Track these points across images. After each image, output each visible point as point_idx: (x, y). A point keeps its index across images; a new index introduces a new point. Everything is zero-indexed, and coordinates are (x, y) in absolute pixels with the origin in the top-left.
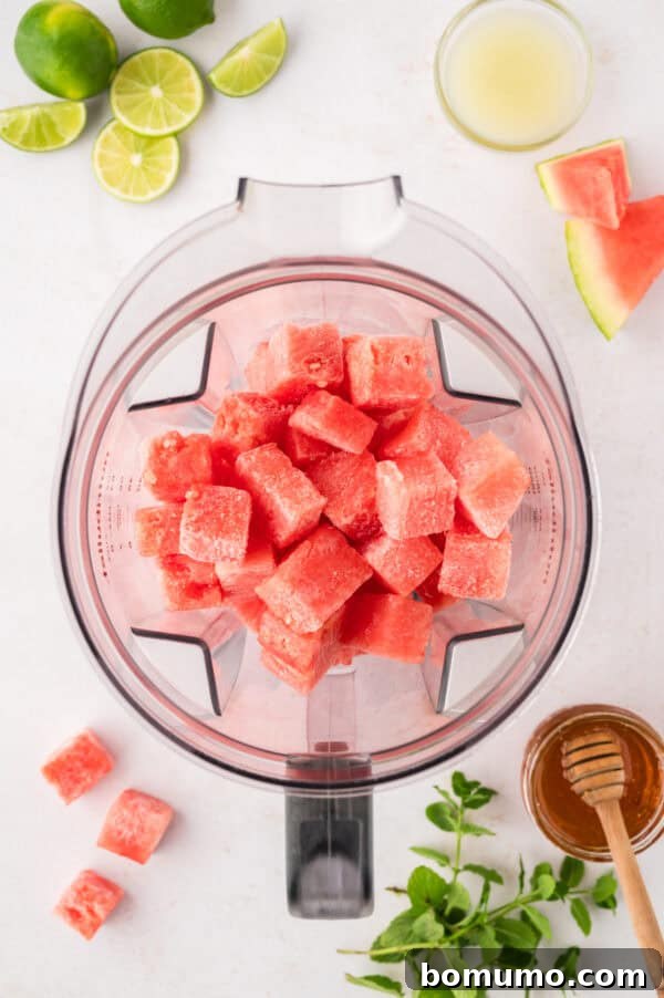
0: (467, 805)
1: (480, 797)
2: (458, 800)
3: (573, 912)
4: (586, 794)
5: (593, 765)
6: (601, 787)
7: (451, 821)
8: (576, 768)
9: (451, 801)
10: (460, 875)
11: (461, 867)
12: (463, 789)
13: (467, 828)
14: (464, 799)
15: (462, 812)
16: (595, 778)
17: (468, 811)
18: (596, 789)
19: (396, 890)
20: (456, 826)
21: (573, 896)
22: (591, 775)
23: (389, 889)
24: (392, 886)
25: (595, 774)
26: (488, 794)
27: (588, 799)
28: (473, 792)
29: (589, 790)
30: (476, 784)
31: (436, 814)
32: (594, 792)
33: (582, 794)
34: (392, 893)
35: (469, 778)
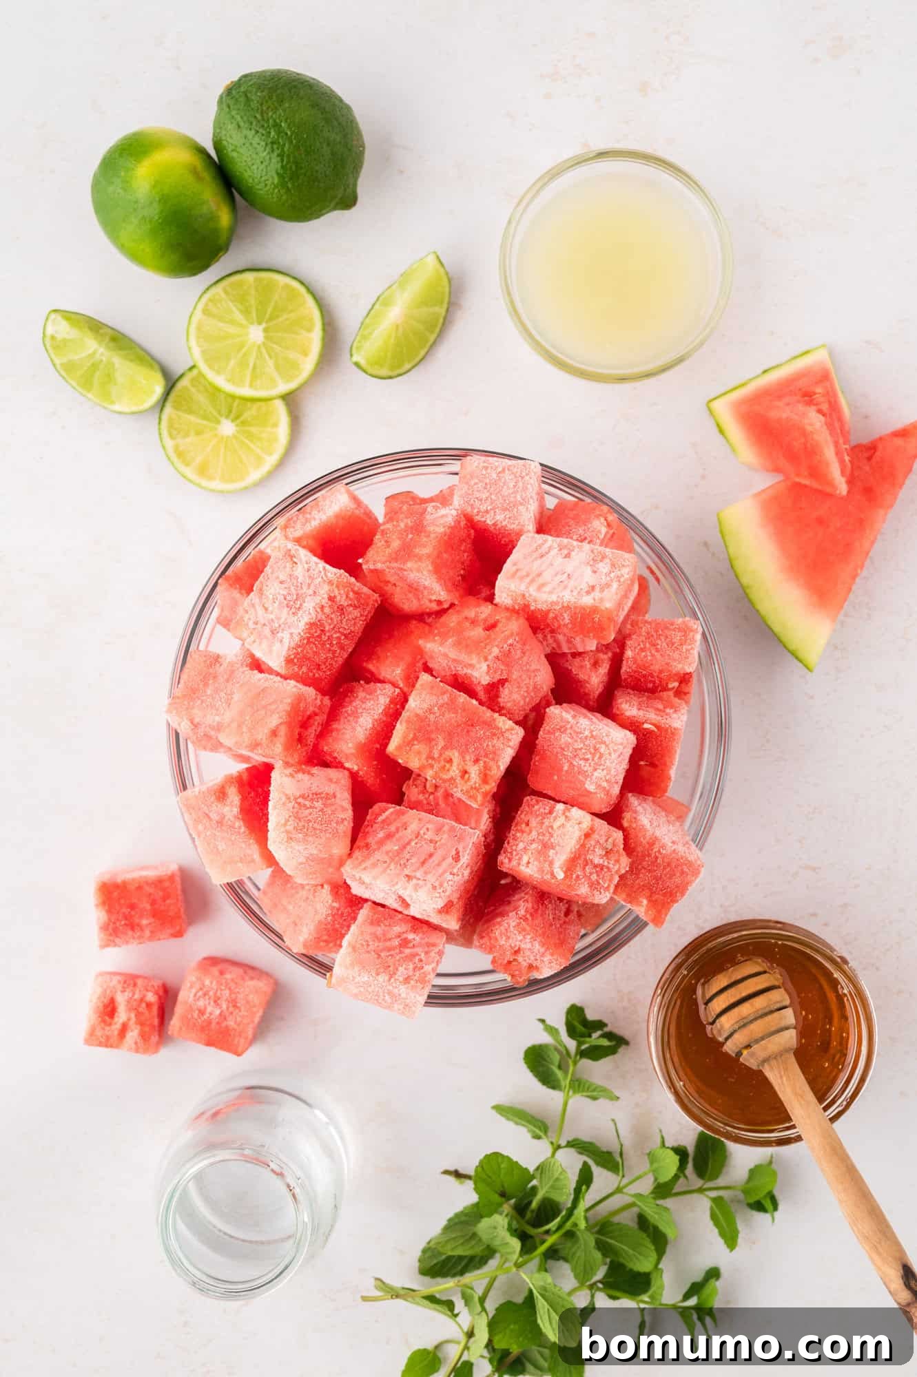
0: (583, 1054)
1: (605, 1042)
2: (572, 1045)
3: (713, 1217)
4: (745, 1052)
5: (746, 1009)
6: (763, 1038)
7: (559, 1074)
8: (723, 1019)
9: (561, 1042)
10: (560, 1153)
11: (563, 1143)
12: (580, 1028)
13: (579, 1085)
14: (580, 1044)
15: (575, 1063)
16: (752, 1026)
17: (585, 1062)
18: (757, 1041)
19: (457, 1175)
20: (565, 1082)
21: (714, 1194)
22: (744, 1024)
23: (446, 1172)
24: (452, 1169)
25: (751, 1022)
26: (618, 1042)
27: (750, 1060)
28: (595, 1035)
29: (748, 1046)
30: (599, 1025)
31: (537, 1059)
32: (755, 1047)
33: (739, 1054)
34: (451, 1179)
35: (591, 1016)
